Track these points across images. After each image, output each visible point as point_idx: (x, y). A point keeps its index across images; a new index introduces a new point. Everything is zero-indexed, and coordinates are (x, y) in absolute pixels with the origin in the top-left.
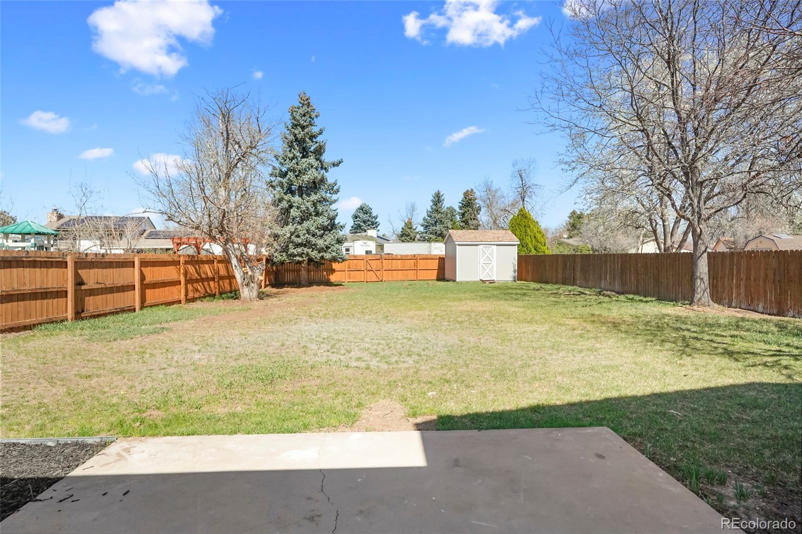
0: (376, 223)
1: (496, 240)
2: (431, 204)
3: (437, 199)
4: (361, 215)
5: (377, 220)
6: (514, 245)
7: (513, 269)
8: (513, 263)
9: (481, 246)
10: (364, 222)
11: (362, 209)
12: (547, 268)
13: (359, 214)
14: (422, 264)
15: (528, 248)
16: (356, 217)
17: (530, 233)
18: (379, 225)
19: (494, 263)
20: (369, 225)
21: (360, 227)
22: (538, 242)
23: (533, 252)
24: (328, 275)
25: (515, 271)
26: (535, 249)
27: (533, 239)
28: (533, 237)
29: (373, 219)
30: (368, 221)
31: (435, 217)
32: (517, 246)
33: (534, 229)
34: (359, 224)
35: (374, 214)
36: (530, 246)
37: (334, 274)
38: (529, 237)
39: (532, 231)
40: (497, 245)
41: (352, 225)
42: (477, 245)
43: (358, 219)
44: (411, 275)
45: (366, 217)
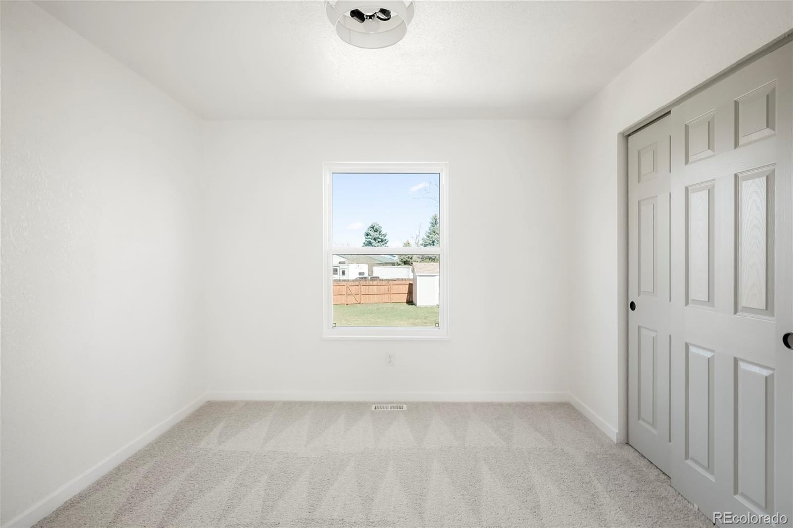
0: (385, 240)
2: (430, 225)
3: (434, 221)
4: (372, 233)
5: (386, 238)
10: (375, 239)
11: (373, 228)
13: (370, 232)
14: (394, 289)
16: (368, 235)
18: (387, 242)
20: (379, 242)
21: (371, 244)
29: (383, 237)
30: (378, 238)
31: (432, 238)
34: (370, 241)
35: (383, 232)
41: (364, 241)
43: (369, 236)
44: (385, 298)
45: (376, 235)
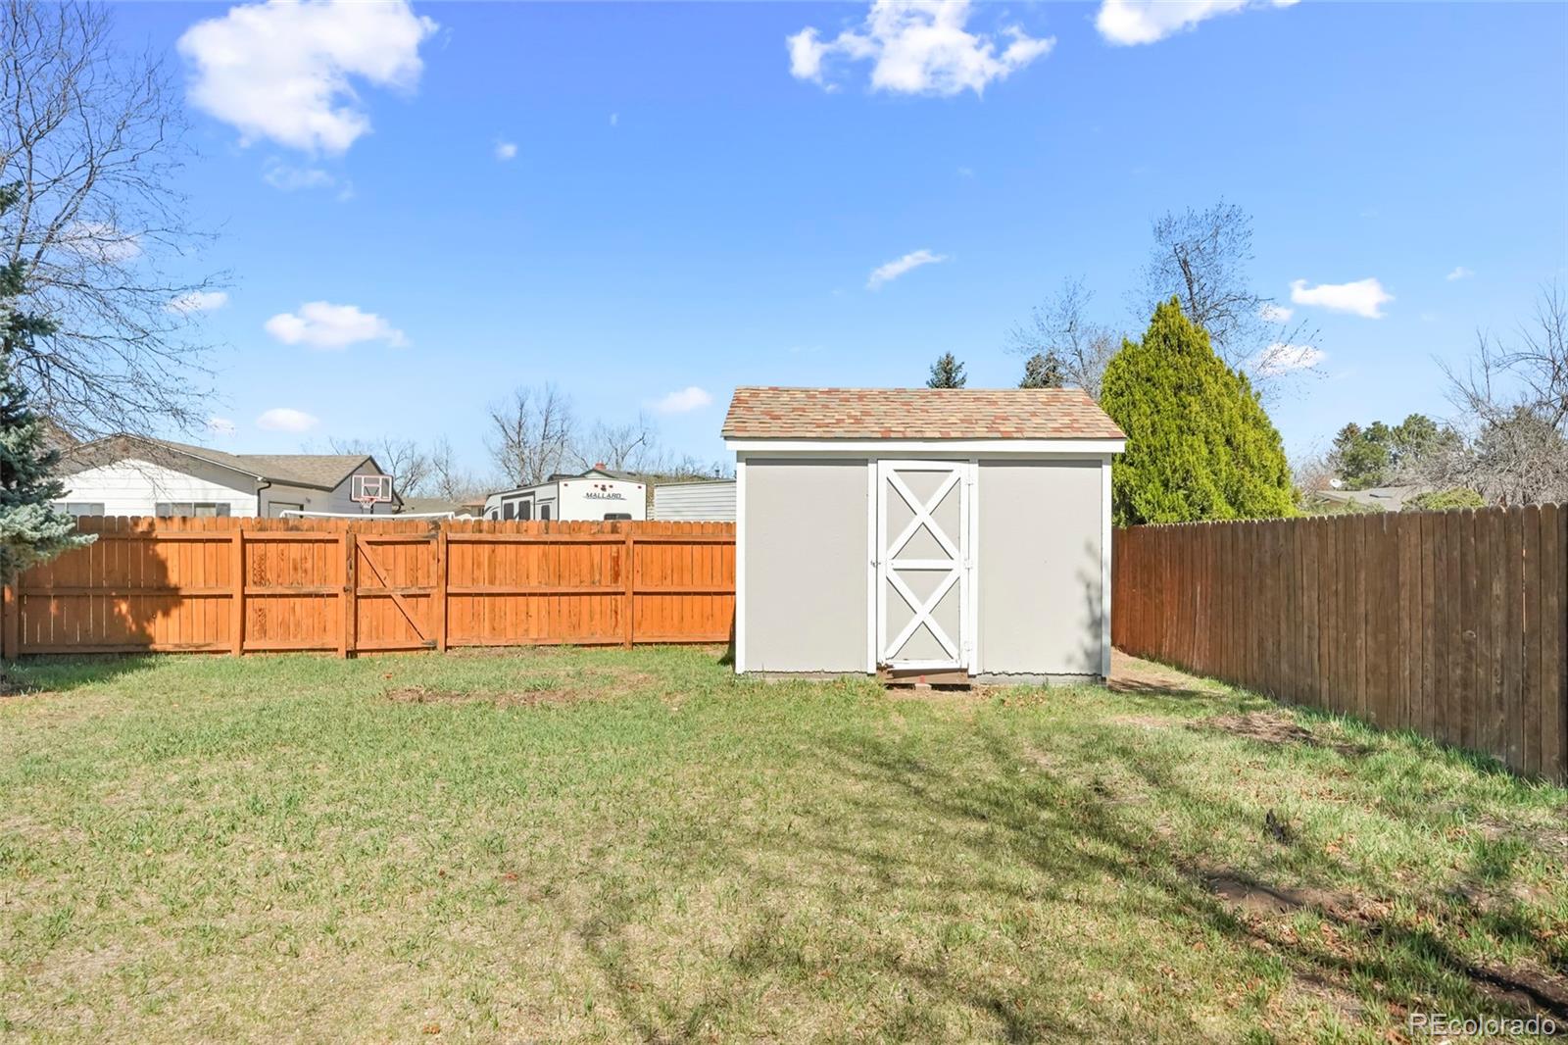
1: (981, 431)
3: (943, 376)
6: (1093, 461)
7: (1082, 613)
8: (1081, 575)
9: (887, 467)
12: (1308, 599)
14: (655, 567)
15: (1191, 491)
17: (1204, 420)
19: (965, 564)
22: (1247, 460)
23: (1223, 512)
24: (143, 617)
25: (1096, 624)
26: (1233, 501)
27: (1222, 450)
28: (1219, 440)
32: (1107, 470)
33: (1227, 402)
36: (1203, 478)
37: (175, 613)
38: (1198, 441)
39: (1212, 407)
40: (987, 461)
42: (862, 460)
44: (597, 617)
